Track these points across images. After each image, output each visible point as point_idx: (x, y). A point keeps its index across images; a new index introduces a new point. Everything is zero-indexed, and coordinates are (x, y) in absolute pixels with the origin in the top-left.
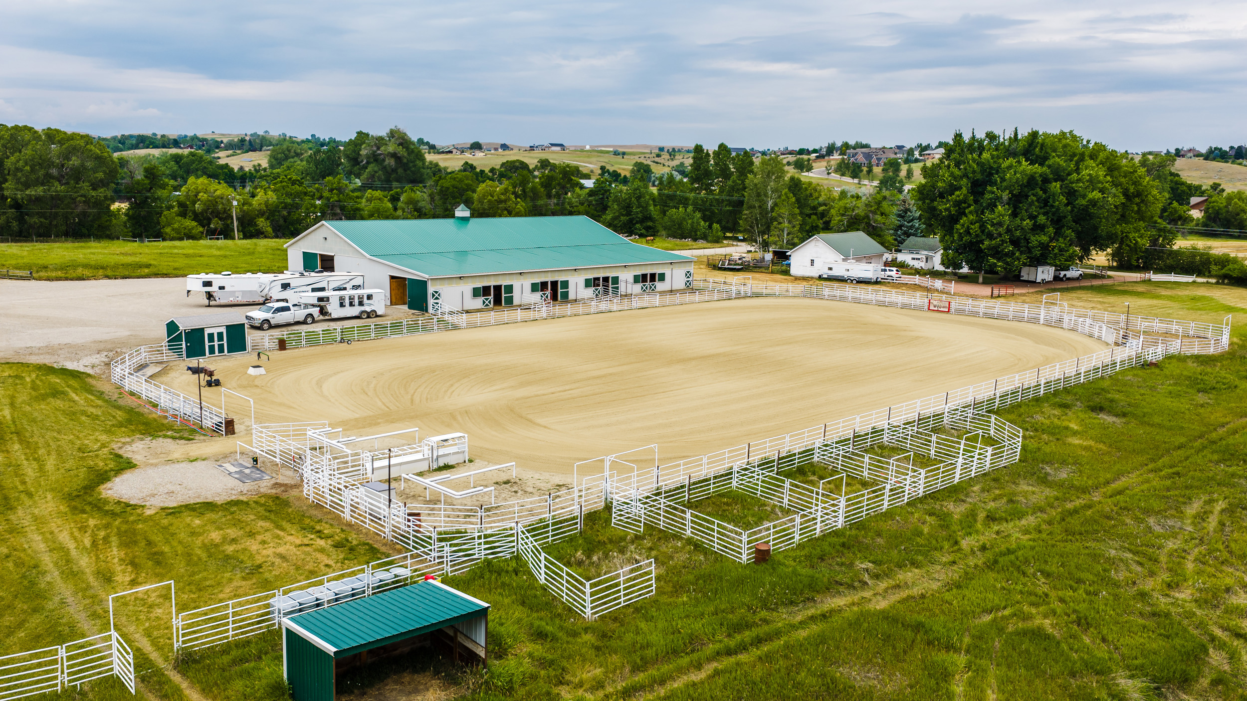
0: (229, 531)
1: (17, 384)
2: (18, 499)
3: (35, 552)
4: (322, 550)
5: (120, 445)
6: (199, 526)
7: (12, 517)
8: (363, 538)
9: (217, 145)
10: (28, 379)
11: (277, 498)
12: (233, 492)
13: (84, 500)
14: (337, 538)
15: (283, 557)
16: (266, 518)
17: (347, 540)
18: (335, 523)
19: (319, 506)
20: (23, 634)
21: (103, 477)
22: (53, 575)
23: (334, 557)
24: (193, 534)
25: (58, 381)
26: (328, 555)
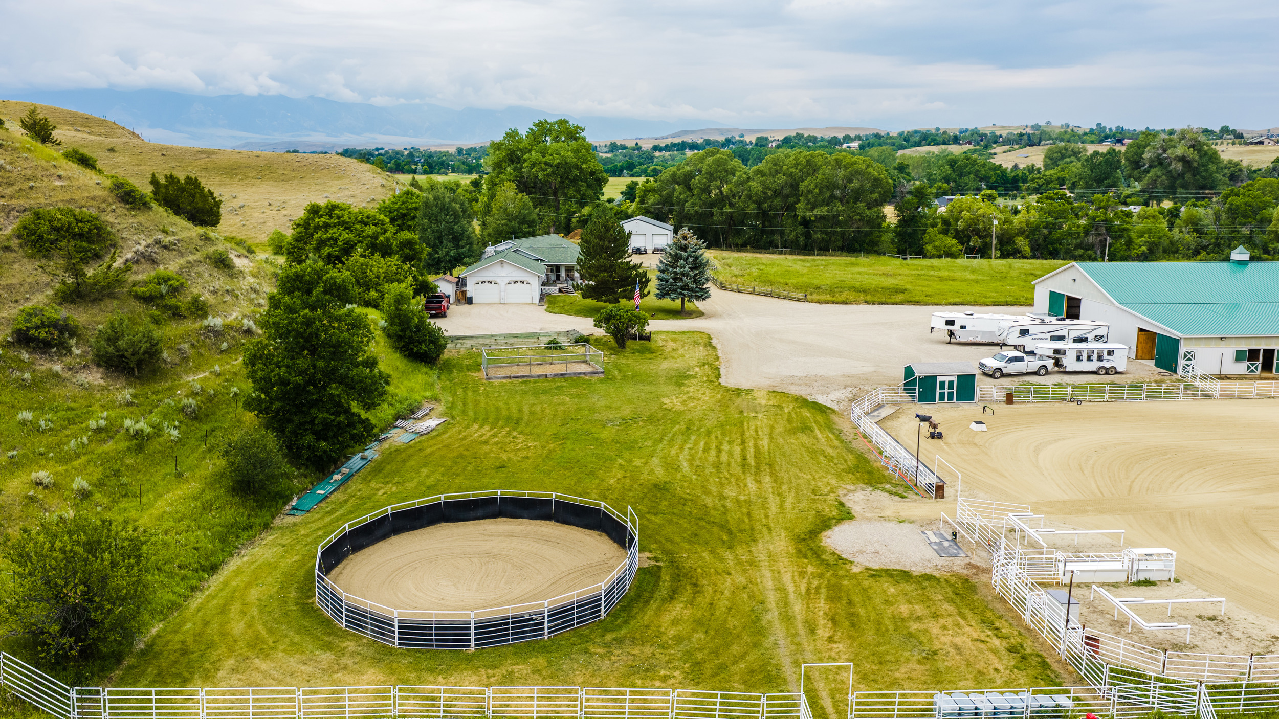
0: (916, 607)
1: (777, 414)
2: (761, 532)
3: (764, 588)
4: (995, 651)
5: (845, 492)
6: (893, 596)
7: (753, 549)
8: (1038, 649)
9: (996, 140)
10: (786, 410)
11: (967, 580)
12: (930, 565)
13: (808, 545)
14: (1012, 640)
15: (958, 649)
16: (952, 601)
17: (1022, 646)
18: (1015, 623)
19: (1002, 600)
20: (743, 666)
21: (825, 524)
22: (772, 616)
23: (1005, 662)
24: (887, 602)
25: (808, 415)
26: (1000, 658)
